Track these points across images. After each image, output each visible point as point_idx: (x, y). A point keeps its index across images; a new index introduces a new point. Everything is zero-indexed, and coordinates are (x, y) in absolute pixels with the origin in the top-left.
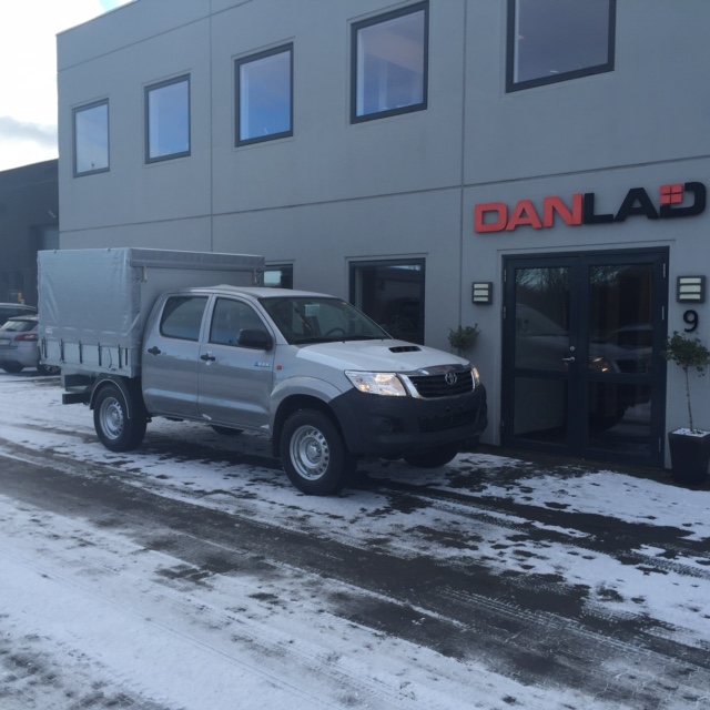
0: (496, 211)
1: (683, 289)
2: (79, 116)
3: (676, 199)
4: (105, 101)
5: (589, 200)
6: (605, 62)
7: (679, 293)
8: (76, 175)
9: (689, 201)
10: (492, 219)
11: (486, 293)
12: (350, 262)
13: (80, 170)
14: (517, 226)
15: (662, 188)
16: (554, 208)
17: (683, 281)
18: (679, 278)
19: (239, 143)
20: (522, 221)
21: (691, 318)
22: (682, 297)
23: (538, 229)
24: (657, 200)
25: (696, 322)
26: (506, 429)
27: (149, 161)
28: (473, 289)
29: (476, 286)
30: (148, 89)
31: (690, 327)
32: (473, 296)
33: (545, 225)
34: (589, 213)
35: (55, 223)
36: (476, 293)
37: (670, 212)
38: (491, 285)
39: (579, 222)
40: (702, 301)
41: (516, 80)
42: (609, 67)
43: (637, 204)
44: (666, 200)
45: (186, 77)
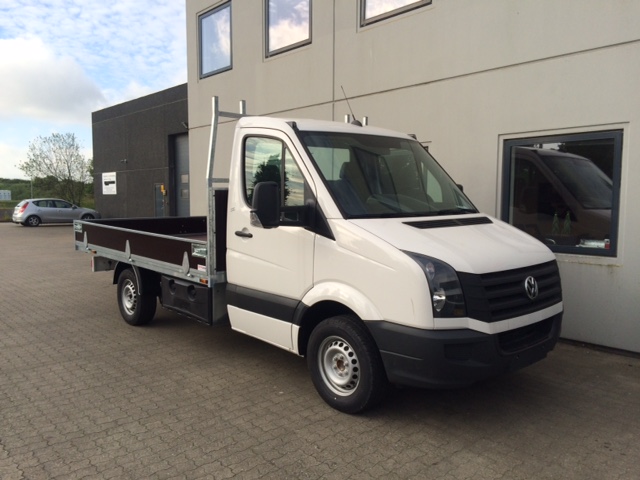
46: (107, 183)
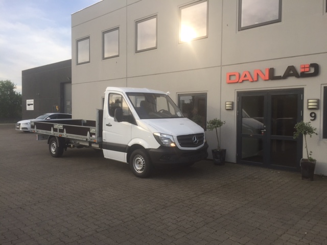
0: (235, 75)
1: (310, 104)
2: (80, 43)
3: (307, 70)
4: (88, 38)
5: (272, 71)
6: (278, 18)
7: (308, 106)
8: (78, 64)
9: (312, 70)
10: (233, 78)
11: (231, 106)
12: (178, 95)
13: (79, 62)
14: (243, 81)
15: (301, 65)
16: (258, 74)
17: (310, 101)
18: (308, 100)
19: (137, 52)
20: (245, 79)
21: (313, 115)
22: (310, 107)
23: (252, 82)
24: (299, 70)
25: (315, 117)
26: (239, 157)
27: (104, 58)
28: (226, 104)
29: (227, 103)
30: (104, 33)
31: (313, 118)
32: (226, 107)
33: (254, 80)
34: (272, 76)
35: (70, 82)
36: (227, 106)
37: (304, 75)
38: (233, 102)
39: (268, 79)
40: (317, 108)
41: (242, 26)
42: (279, 20)
43: (291, 72)
44: (303, 70)
45: (117, 28)
46: (29, 105)
